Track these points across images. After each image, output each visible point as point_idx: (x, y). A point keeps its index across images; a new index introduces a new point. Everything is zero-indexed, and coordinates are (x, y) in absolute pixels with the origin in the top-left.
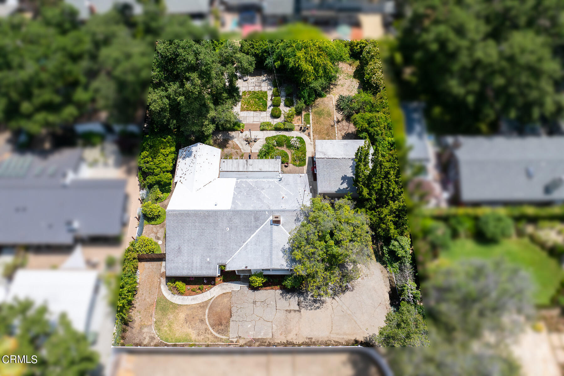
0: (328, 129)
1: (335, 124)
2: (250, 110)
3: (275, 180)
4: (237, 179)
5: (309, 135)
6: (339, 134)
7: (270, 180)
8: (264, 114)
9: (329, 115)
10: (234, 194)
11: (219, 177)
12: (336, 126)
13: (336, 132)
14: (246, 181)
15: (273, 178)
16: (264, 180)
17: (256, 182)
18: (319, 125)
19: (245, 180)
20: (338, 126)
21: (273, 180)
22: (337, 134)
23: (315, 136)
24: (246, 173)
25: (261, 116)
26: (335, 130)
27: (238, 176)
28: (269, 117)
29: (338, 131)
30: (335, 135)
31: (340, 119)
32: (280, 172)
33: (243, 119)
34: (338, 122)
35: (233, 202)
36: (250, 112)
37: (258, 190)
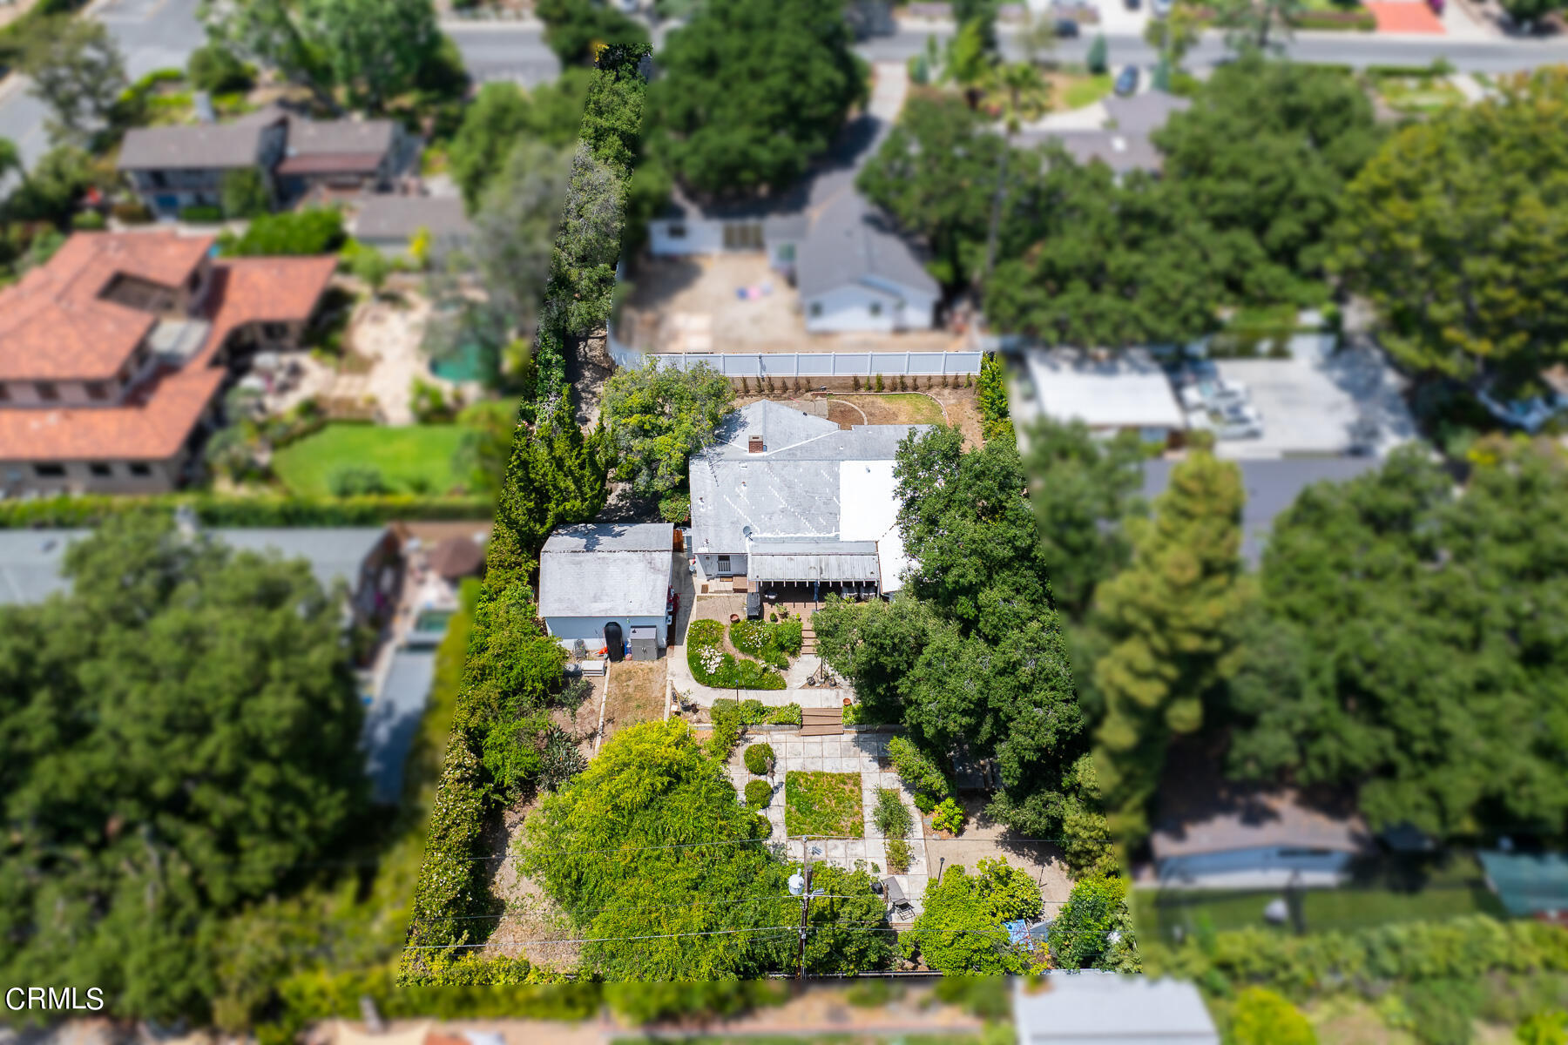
0: (624, 712)
1: (603, 726)
2: (833, 776)
3: (760, 536)
4: (837, 537)
5: (676, 695)
6: (596, 703)
7: (769, 535)
8: (794, 765)
10: (838, 498)
11: (878, 543)
12: (601, 720)
13: (603, 705)
14: (819, 531)
15: (765, 540)
16: (782, 535)
17: (797, 532)
19: (822, 535)
20: (594, 725)
21: (765, 535)
22: (604, 700)
23: (660, 695)
24: (821, 552)
25: (801, 761)
26: (606, 710)
27: (838, 545)
28: (778, 756)
29: (597, 710)
30: (607, 698)
31: (585, 743)
32: (749, 555)
33: (849, 750)
34: (592, 736)
35: (836, 476)
36: (834, 772)
37: (793, 510)
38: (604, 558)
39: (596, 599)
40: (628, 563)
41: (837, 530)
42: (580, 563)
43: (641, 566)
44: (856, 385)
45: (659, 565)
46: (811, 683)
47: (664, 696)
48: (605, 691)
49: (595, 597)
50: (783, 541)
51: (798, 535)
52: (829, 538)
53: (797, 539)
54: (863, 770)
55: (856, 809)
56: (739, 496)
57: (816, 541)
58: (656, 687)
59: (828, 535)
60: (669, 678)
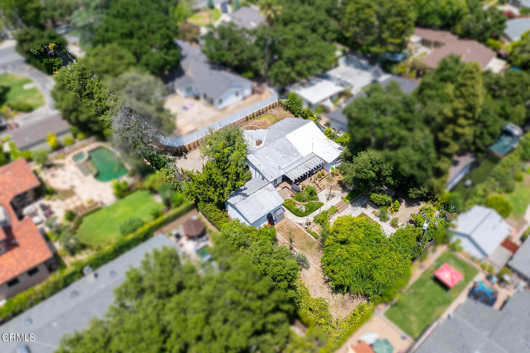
1: (291, 244)
3: (283, 167)
4: (302, 157)
5: (300, 224)
6: (281, 240)
7: (285, 166)
9: (302, 248)
10: (293, 146)
11: (313, 153)
12: (288, 243)
13: (284, 239)
14: (296, 158)
15: (286, 168)
16: (288, 164)
17: (291, 161)
18: (301, 235)
19: (298, 158)
20: (288, 246)
22: (283, 238)
23: (296, 227)
24: (303, 163)
26: (287, 240)
27: (305, 158)
29: (284, 242)
30: (283, 237)
32: (286, 175)
33: (354, 209)
34: (291, 249)
35: (288, 140)
36: (357, 216)
37: (285, 155)
38: (254, 196)
39: (262, 209)
40: (262, 193)
41: (301, 155)
42: (248, 201)
43: (266, 192)
44: (247, 119)
45: (271, 189)
46: (328, 199)
47: (297, 226)
48: (280, 236)
49: (261, 208)
50: (290, 165)
51: (292, 162)
52: (300, 158)
53: (293, 162)
54: (363, 211)
55: (372, 221)
56: (268, 159)
57: (298, 160)
58: (293, 225)
59: (299, 157)
60: (293, 221)
